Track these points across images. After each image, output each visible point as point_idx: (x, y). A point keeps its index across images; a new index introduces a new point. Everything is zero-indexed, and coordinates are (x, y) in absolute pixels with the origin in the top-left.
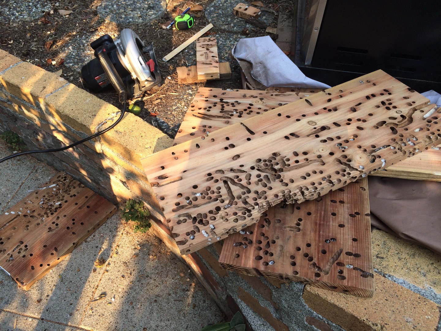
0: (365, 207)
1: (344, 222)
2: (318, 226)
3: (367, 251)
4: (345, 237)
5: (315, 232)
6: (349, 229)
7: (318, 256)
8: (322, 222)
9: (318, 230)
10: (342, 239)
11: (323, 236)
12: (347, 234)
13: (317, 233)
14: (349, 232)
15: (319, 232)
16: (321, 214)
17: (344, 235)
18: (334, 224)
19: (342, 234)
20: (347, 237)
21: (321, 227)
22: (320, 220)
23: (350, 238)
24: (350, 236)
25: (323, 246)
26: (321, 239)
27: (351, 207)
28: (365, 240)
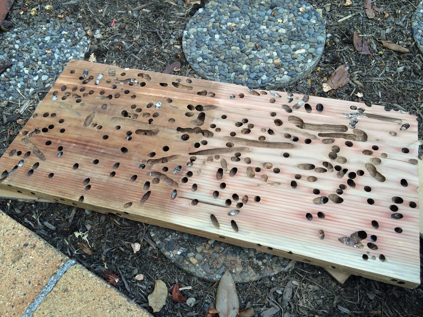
0: (95, 199)
1: (80, 170)
2: (84, 143)
3: (31, 184)
4: (58, 166)
5: (77, 139)
6: (68, 173)
7: (45, 137)
8: (88, 148)
9: (79, 142)
10: (57, 163)
11: (69, 146)
12: (62, 169)
13: (74, 141)
14: (64, 173)
15: (75, 143)
16: (101, 148)
17: (62, 166)
18: (81, 159)
19: (65, 164)
20: (58, 169)
21: (82, 146)
22: (92, 146)
23: (55, 171)
24: (58, 171)
25: (55, 143)
26: (65, 143)
27: (101, 183)
28: (46, 185)
